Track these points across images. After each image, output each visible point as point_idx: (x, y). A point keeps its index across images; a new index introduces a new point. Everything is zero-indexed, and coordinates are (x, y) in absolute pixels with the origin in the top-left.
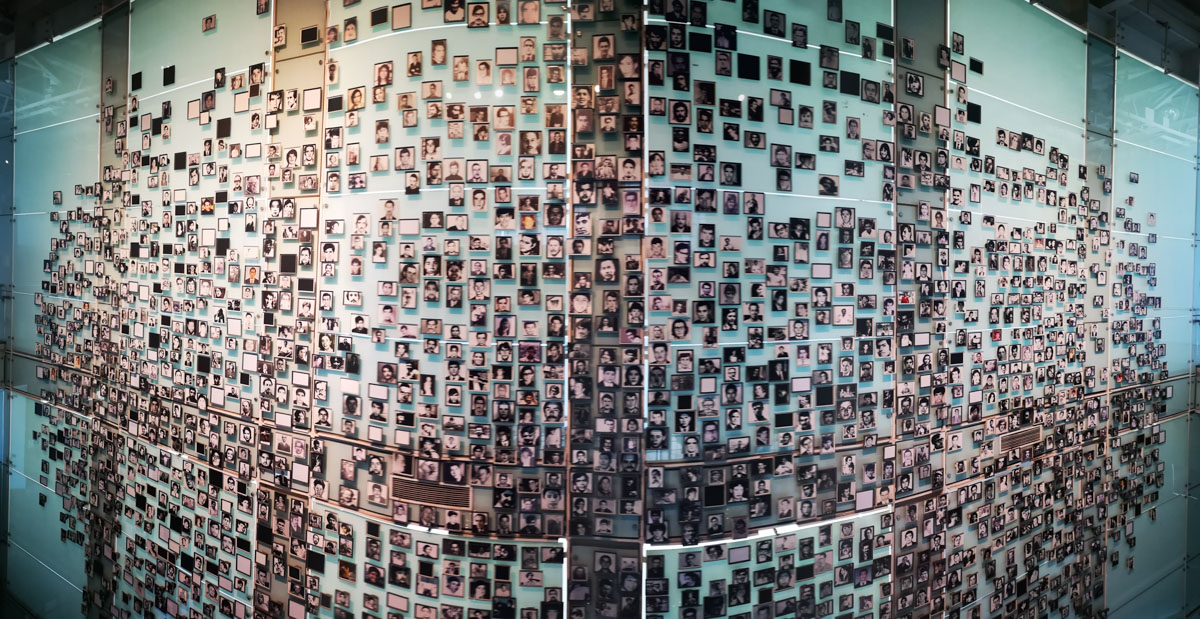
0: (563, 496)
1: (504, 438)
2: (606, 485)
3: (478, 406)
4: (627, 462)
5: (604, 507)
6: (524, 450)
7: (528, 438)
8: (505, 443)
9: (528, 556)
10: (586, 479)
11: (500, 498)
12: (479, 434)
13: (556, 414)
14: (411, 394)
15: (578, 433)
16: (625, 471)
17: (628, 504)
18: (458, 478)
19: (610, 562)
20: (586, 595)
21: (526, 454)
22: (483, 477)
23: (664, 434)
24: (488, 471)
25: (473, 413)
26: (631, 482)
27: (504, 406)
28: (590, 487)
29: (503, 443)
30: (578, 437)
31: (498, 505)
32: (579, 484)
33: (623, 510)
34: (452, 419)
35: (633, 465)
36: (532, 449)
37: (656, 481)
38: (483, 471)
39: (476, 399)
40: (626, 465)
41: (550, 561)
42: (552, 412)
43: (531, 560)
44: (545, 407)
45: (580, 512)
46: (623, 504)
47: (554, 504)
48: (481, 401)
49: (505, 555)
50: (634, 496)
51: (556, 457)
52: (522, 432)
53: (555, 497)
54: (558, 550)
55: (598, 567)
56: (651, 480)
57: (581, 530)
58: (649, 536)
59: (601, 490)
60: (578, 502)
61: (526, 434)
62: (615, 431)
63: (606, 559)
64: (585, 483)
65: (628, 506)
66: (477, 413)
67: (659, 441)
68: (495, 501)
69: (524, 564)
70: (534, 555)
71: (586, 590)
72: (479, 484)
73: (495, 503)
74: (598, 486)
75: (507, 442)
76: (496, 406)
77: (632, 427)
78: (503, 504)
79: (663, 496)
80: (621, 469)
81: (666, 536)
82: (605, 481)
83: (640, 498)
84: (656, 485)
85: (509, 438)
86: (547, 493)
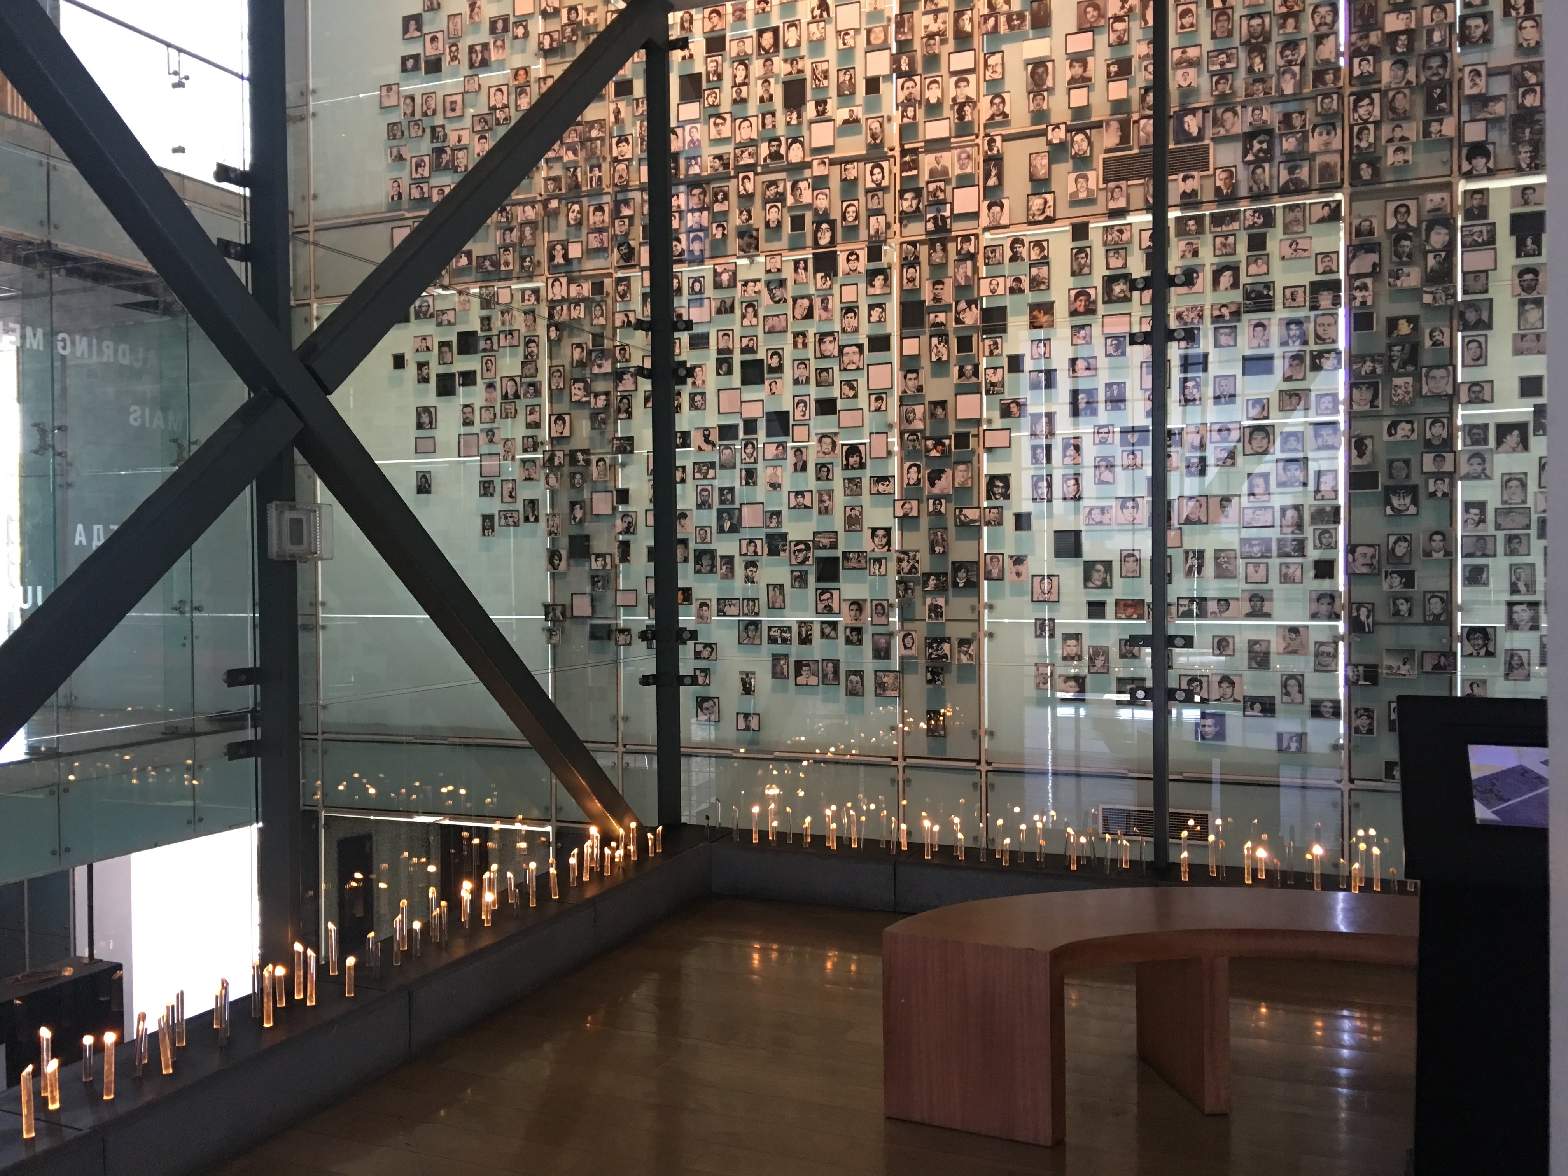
0: (1339, 131)
1: (1258, 60)
2: (1401, 103)
3: (1219, 25)
4: (1430, 68)
5: (1398, 133)
6: (1284, 73)
7: (1290, 58)
8: (1258, 66)
9: (1291, 216)
10: (1372, 103)
11: (1252, 147)
12: (1222, 64)
13: (1329, 19)
14: (1128, 30)
15: (1361, 38)
16: (1428, 80)
17: (1434, 124)
18: (1195, 132)
19: (1408, 211)
20: (1374, 265)
21: (1288, 76)
22: (1228, 125)
23: (1485, 23)
24: (1235, 114)
25: (1213, 36)
26: (1438, 91)
27: (1256, 22)
28: (1377, 112)
29: (1256, 69)
30: (1360, 43)
31: (1250, 157)
32: (1362, 111)
33: (1427, 133)
34: (1183, 52)
35: (1441, 71)
36: (1296, 69)
37: (1475, 85)
38: (1229, 115)
39: (1218, 17)
40: (1429, 73)
41: (1322, 220)
42: (1323, 17)
43: (1297, 221)
44: (1314, 13)
45: (1364, 144)
46: (1427, 125)
47: (1327, 144)
48: (1225, 17)
49: (1260, 221)
50: (1442, 111)
51: (1330, 77)
52: (1282, 53)
53: (1328, 133)
54: (1333, 205)
55: (1391, 223)
56: (1467, 82)
57: (1366, 172)
58: (1466, 167)
59: (1393, 110)
60: (1360, 132)
61: (1288, 52)
62: (1413, 26)
63: (1403, 210)
64: (1370, 108)
65: (1435, 127)
66: (1218, 35)
67: (1479, 33)
68: (1246, 152)
69: (1286, 229)
70: (1300, 215)
71: (1374, 257)
72: (1223, 132)
73: (1245, 156)
74: (1389, 107)
75: (1261, 67)
76: (1245, 22)
77: (1439, 15)
78: (1255, 155)
79: (1486, 106)
80: (1423, 80)
81: (1491, 165)
82: (1400, 96)
83: (1451, 112)
84: (1475, 91)
85: (1264, 61)
86: (1317, 131)
